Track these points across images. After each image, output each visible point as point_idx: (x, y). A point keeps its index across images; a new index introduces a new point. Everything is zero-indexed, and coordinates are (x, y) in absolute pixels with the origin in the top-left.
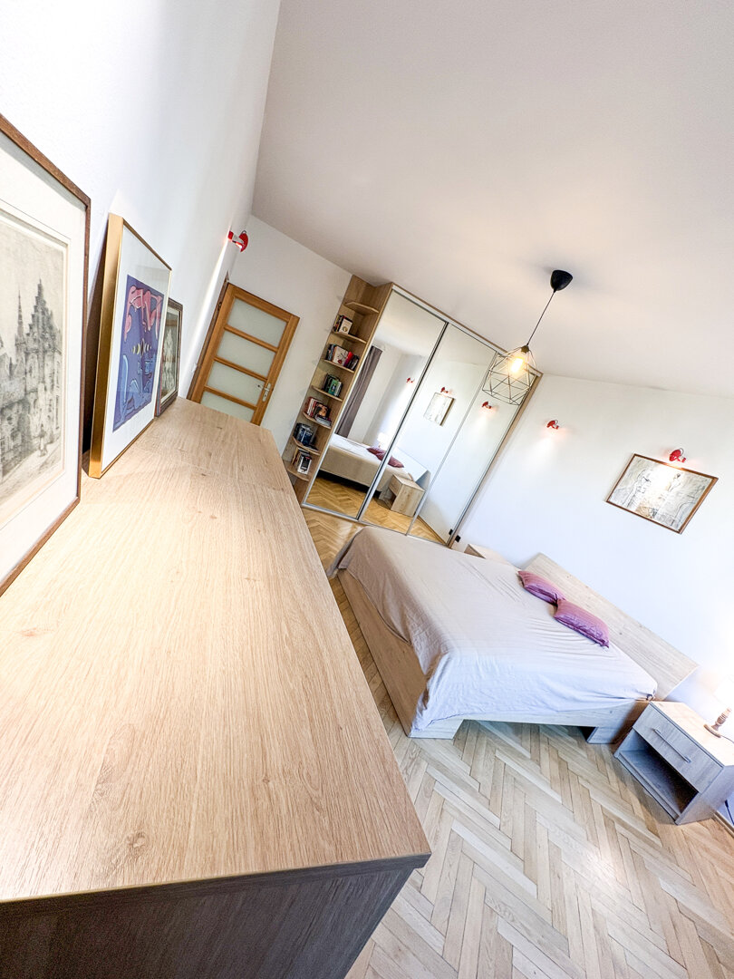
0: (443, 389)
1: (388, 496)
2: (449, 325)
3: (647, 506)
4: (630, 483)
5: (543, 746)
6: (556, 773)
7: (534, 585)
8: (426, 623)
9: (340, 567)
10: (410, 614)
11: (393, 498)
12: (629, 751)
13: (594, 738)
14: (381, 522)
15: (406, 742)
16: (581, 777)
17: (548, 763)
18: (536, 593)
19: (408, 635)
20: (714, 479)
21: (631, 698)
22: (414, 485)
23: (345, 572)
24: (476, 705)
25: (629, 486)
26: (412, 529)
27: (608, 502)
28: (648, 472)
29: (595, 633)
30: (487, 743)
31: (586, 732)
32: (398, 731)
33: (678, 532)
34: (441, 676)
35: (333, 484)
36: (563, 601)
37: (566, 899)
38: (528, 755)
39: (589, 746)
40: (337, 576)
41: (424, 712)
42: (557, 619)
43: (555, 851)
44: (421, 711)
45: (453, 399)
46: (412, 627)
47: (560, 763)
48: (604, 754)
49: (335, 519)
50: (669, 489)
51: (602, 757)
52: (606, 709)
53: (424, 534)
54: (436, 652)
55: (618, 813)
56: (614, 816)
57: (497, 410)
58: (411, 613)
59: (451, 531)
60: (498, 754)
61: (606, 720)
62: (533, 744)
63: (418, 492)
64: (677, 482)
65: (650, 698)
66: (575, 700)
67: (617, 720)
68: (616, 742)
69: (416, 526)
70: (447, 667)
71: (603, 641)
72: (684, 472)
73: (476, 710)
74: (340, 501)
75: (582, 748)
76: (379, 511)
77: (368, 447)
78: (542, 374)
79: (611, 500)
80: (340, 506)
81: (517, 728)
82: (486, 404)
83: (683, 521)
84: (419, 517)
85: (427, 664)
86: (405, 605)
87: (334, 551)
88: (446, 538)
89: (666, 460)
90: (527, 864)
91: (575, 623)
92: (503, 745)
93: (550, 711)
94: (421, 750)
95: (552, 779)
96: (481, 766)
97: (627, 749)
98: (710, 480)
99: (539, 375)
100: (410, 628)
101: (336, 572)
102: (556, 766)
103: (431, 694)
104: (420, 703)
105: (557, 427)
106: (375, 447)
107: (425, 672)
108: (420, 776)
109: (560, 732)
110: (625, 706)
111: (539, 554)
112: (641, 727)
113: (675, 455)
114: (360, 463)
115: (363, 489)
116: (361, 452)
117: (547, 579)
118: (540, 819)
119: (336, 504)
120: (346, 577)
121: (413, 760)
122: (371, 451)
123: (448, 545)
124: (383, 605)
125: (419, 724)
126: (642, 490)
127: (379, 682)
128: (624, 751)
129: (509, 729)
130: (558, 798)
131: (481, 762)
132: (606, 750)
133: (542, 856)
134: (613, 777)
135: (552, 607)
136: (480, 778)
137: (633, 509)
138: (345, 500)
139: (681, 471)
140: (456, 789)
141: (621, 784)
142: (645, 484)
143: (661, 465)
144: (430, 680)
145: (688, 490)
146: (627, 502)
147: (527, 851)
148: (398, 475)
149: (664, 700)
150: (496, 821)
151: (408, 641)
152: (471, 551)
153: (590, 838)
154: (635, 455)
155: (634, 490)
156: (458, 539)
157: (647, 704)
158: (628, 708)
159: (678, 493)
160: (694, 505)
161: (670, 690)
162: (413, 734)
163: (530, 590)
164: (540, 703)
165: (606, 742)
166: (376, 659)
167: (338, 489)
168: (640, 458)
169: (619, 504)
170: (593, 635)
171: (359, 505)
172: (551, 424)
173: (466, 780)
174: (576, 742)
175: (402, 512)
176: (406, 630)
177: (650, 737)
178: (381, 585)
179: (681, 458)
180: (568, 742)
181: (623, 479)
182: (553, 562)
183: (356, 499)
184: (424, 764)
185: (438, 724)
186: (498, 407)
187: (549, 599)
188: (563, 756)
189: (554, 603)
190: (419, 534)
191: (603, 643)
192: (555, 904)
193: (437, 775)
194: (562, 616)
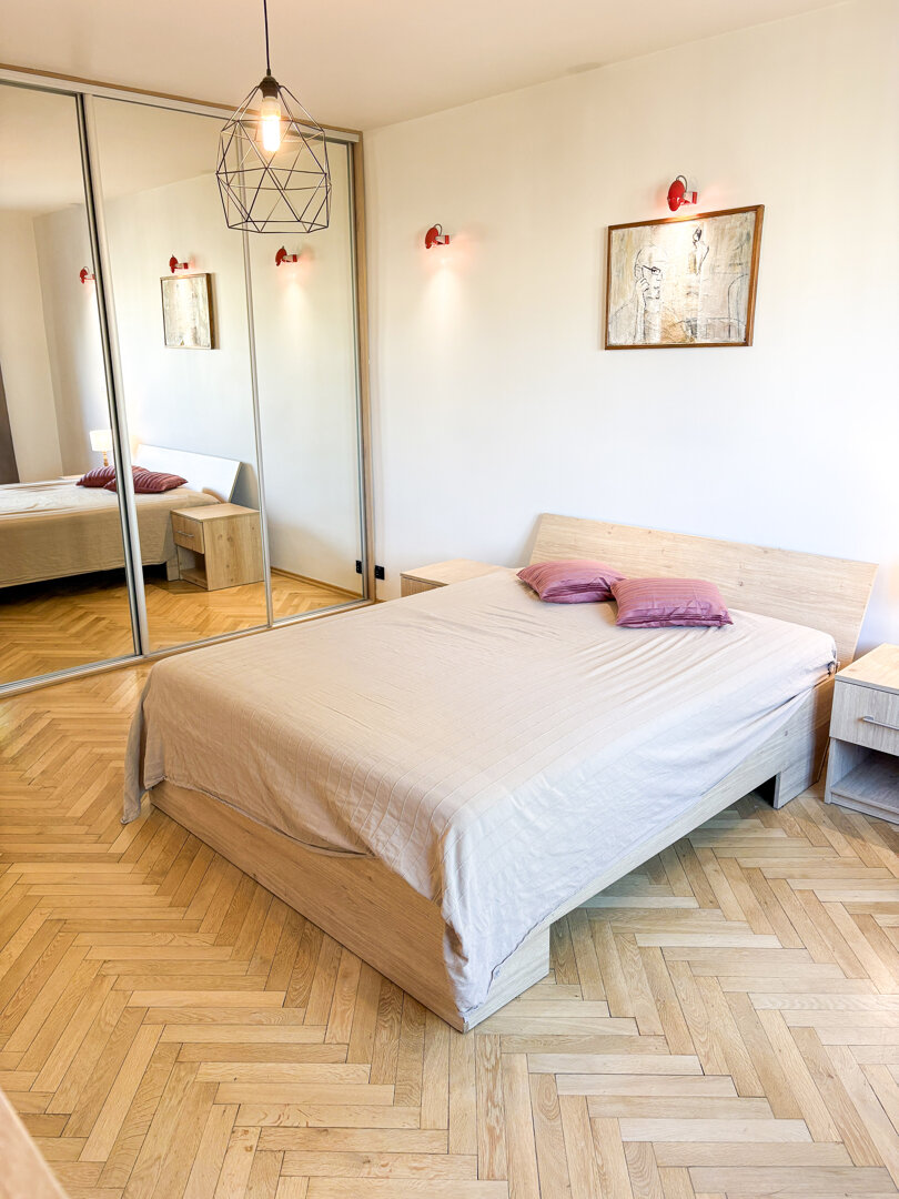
0: (173, 262)
1: (188, 564)
2: (88, 101)
3: (676, 320)
4: (628, 291)
5: (709, 868)
6: (750, 899)
7: (555, 585)
8: (380, 793)
9: (148, 784)
10: (341, 796)
11: (200, 561)
12: (843, 779)
13: (783, 794)
14: (200, 629)
15: (466, 1044)
16: (792, 877)
17: (731, 893)
18: (568, 598)
19: (359, 841)
20: (757, 210)
21: (803, 687)
22: (230, 510)
23: (167, 790)
24: (559, 884)
25: (629, 296)
26: (277, 606)
27: (609, 347)
28: (646, 252)
29: (699, 612)
30: (616, 935)
31: (767, 792)
32: (441, 1033)
33: (746, 343)
34: (461, 879)
35: (44, 606)
36: (619, 584)
37: (855, 1100)
38: (691, 903)
39: (781, 813)
40: (156, 808)
41: (467, 969)
42: (625, 624)
43: (805, 1035)
44: (459, 971)
45: (209, 276)
46: (359, 820)
47: (749, 879)
48: (809, 811)
49: (89, 683)
50: (695, 266)
51: (808, 818)
52: (776, 734)
53: (307, 603)
54: (429, 839)
55: (870, 896)
56: (868, 906)
57: (312, 258)
58: (342, 794)
59: (359, 564)
60: (642, 941)
61: (784, 755)
62: (691, 877)
63: (248, 520)
64: (701, 249)
65: (833, 668)
66: (720, 754)
67: (801, 740)
68: (817, 778)
69: (281, 596)
70: (464, 856)
71: (718, 618)
72: (705, 221)
73: (563, 894)
74: (77, 635)
75: (771, 826)
76: (183, 607)
77: (79, 478)
78: (360, 134)
79: (613, 341)
80: (86, 644)
81: (654, 869)
82: (281, 256)
83: (743, 319)
84: (275, 571)
85: (424, 876)
86: (322, 782)
87: (118, 757)
88: (355, 583)
89: (666, 213)
90: (773, 1097)
91: (657, 613)
92: (643, 918)
93: (690, 803)
94: (501, 1039)
95: (750, 915)
96: (622, 984)
97: (838, 778)
98: (751, 216)
99: (355, 139)
100: (355, 824)
101: (146, 801)
102: (744, 887)
103: (460, 928)
104: (449, 959)
105: (447, 239)
106: (97, 468)
107: (426, 891)
108: (523, 1087)
109: (726, 824)
110: (801, 708)
111: (541, 519)
112: (841, 729)
113: (676, 195)
114: (76, 525)
115: (114, 579)
116: (69, 497)
117: (576, 558)
118: (761, 1002)
119: (71, 647)
120: (174, 799)
121: (495, 1068)
122: (91, 483)
123: (369, 596)
124: (280, 810)
125: (469, 997)
126: (654, 294)
127: (355, 965)
128: (834, 786)
129: (642, 880)
130: (771, 942)
131: (620, 978)
132: (808, 802)
133: (792, 1062)
134: (838, 839)
135: (606, 606)
136: (630, 1010)
137: (655, 339)
138: (87, 628)
139: (698, 223)
140: (599, 1061)
141: (855, 842)
142: (653, 280)
143: (663, 228)
144: (445, 901)
145: (724, 255)
146: (640, 331)
147: (765, 1075)
148: (182, 506)
149: (856, 658)
150: (690, 1063)
151: (363, 853)
152: (413, 586)
153: (849, 973)
154: (611, 228)
155: (641, 300)
156: (380, 573)
157: (833, 681)
158: (809, 710)
159: (713, 269)
160: (748, 277)
161: (856, 634)
162: (471, 1020)
163: (553, 598)
164: (666, 801)
165: (803, 788)
166: (326, 926)
167: (59, 611)
168: (620, 231)
169: (630, 343)
170: (697, 617)
171: (125, 619)
172: (432, 237)
173: (610, 1031)
174: (757, 821)
175: (236, 580)
176: (349, 832)
177: (861, 734)
178: (253, 772)
179: (688, 197)
180: (747, 830)
181: (612, 291)
182: (569, 518)
183: (111, 609)
184: (520, 1062)
185: (505, 971)
186: (309, 250)
187: (593, 594)
188: (749, 863)
189: (607, 595)
190: (297, 606)
191: (720, 621)
192: (842, 1125)
193: (551, 1062)
194: (630, 614)
